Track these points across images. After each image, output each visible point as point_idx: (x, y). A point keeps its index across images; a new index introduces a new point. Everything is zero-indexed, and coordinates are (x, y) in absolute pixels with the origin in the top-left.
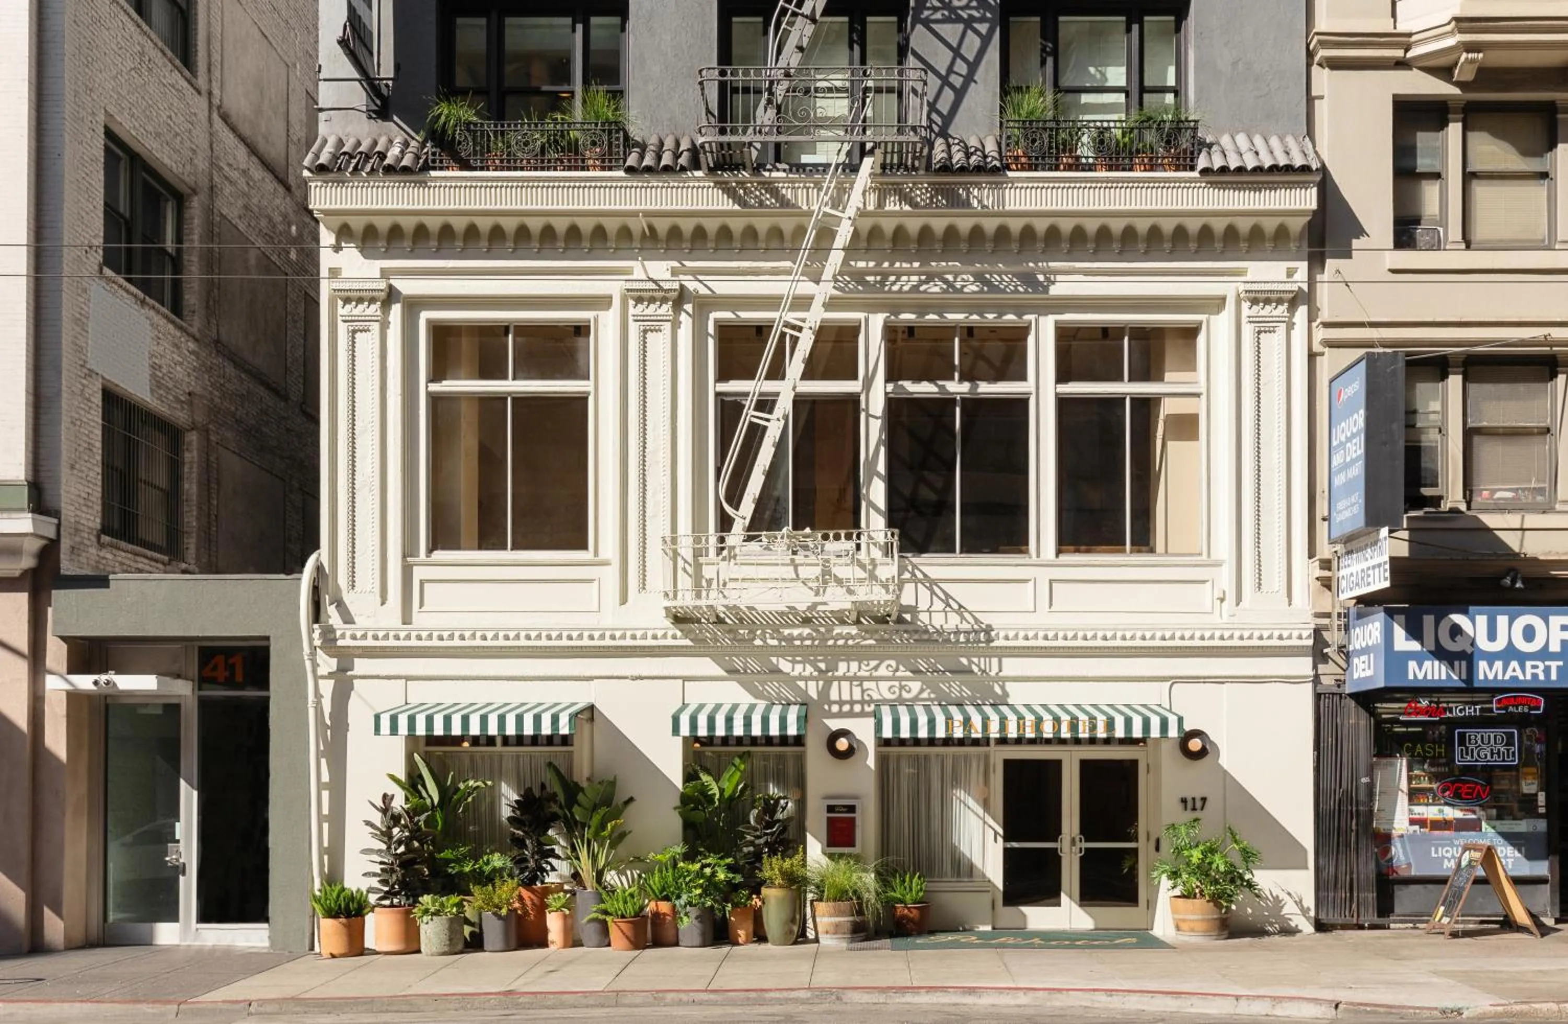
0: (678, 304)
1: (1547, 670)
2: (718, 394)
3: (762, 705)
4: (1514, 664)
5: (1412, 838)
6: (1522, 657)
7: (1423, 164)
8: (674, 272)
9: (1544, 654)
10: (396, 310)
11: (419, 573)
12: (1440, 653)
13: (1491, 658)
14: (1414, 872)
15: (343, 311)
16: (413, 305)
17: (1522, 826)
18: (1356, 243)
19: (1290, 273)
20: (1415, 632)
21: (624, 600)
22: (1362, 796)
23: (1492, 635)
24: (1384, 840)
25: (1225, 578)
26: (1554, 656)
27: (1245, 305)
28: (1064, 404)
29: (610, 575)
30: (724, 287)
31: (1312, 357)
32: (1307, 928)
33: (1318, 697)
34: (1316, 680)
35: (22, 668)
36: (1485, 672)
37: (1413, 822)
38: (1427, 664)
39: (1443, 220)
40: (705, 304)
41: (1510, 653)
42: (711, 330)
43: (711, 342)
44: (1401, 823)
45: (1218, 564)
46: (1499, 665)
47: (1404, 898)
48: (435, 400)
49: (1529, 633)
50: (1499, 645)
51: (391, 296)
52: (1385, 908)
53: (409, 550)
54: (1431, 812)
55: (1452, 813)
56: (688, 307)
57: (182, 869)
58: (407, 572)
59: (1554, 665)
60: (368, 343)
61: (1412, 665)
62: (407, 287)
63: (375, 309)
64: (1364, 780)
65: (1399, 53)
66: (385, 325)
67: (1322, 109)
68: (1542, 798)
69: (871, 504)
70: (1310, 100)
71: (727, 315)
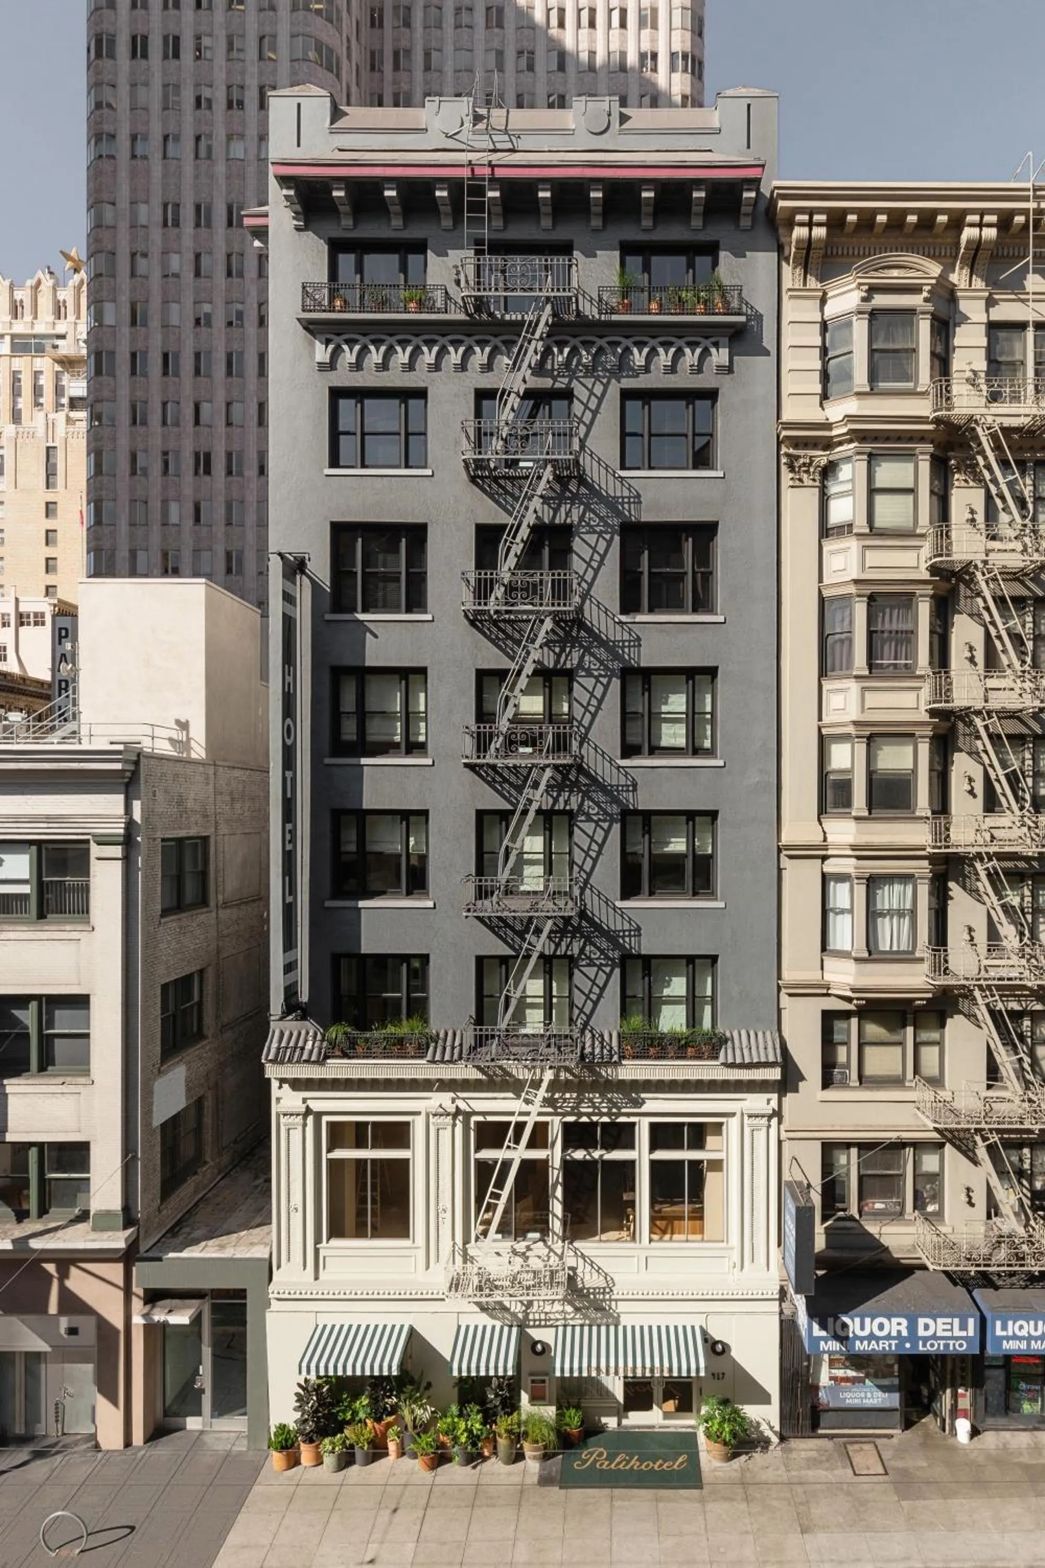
0: (455, 1116)
1: (890, 1345)
2: (476, 1160)
3: (498, 1324)
4: (873, 1342)
5: (830, 1387)
6: (878, 1339)
7: (837, 1037)
8: (453, 1101)
9: (888, 1337)
10: (310, 1119)
11: (322, 1253)
12: (836, 1337)
13: (862, 1339)
14: (831, 1405)
15: (283, 1120)
16: (318, 1115)
17: (886, 1382)
18: (801, 1084)
19: (769, 1101)
20: (823, 1326)
21: (428, 1267)
22: (804, 1372)
23: (862, 1328)
24: (816, 1388)
25: (736, 1257)
26: (894, 1338)
27: (746, 1117)
28: (654, 1164)
29: (421, 1253)
30: (478, 1106)
31: (780, 1142)
32: (775, 1439)
33: (781, 1322)
34: (781, 1313)
35: (120, 1294)
36: (860, 1346)
37: (831, 1378)
38: (830, 1343)
39: (848, 1065)
40: (468, 1115)
41: (871, 1337)
42: (472, 1126)
43: (472, 1133)
44: (824, 1379)
45: (732, 1249)
46: (866, 1343)
47: (825, 1419)
48: (331, 1162)
49: (881, 1327)
50: (866, 1333)
51: (308, 1111)
52: (815, 1425)
53: (318, 1240)
54: (840, 1373)
55: (851, 1373)
56: (461, 1118)
57: (202, 1391)
58: (317, 1251)
59: (893, 1342)
60: (296, 1135)
61: (822, 1343)
62: (316, 1106)
63: (299, 1119)
64: (805, 1364)
65: (825, 991)
66: (305, 1125)
67: (784, 1014)
68: (896, 1367)
69: (554, 1215)
70: (779, 1011)
71: (481, 1118)
